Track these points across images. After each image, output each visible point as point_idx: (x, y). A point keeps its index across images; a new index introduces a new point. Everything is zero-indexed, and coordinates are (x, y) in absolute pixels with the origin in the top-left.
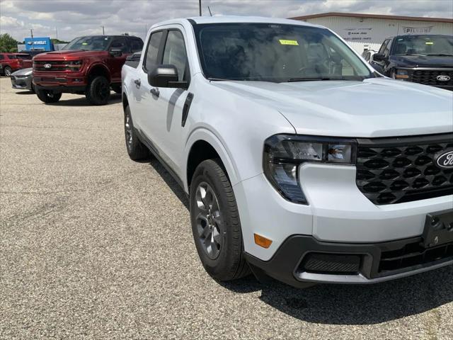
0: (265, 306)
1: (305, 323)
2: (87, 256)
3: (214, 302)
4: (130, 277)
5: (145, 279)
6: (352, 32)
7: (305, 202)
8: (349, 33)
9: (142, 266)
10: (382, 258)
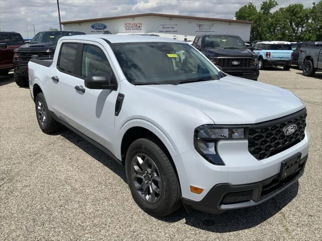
0: (192, 228)
1: (218, 234)
2: (54, 215)
3: (160, 232)
4: (95, 225)
5: (106, 225)
6: (165, 26)
7: (223, 164)
8: (163, 27)
9: (100, 216)
10: (263, 189)
